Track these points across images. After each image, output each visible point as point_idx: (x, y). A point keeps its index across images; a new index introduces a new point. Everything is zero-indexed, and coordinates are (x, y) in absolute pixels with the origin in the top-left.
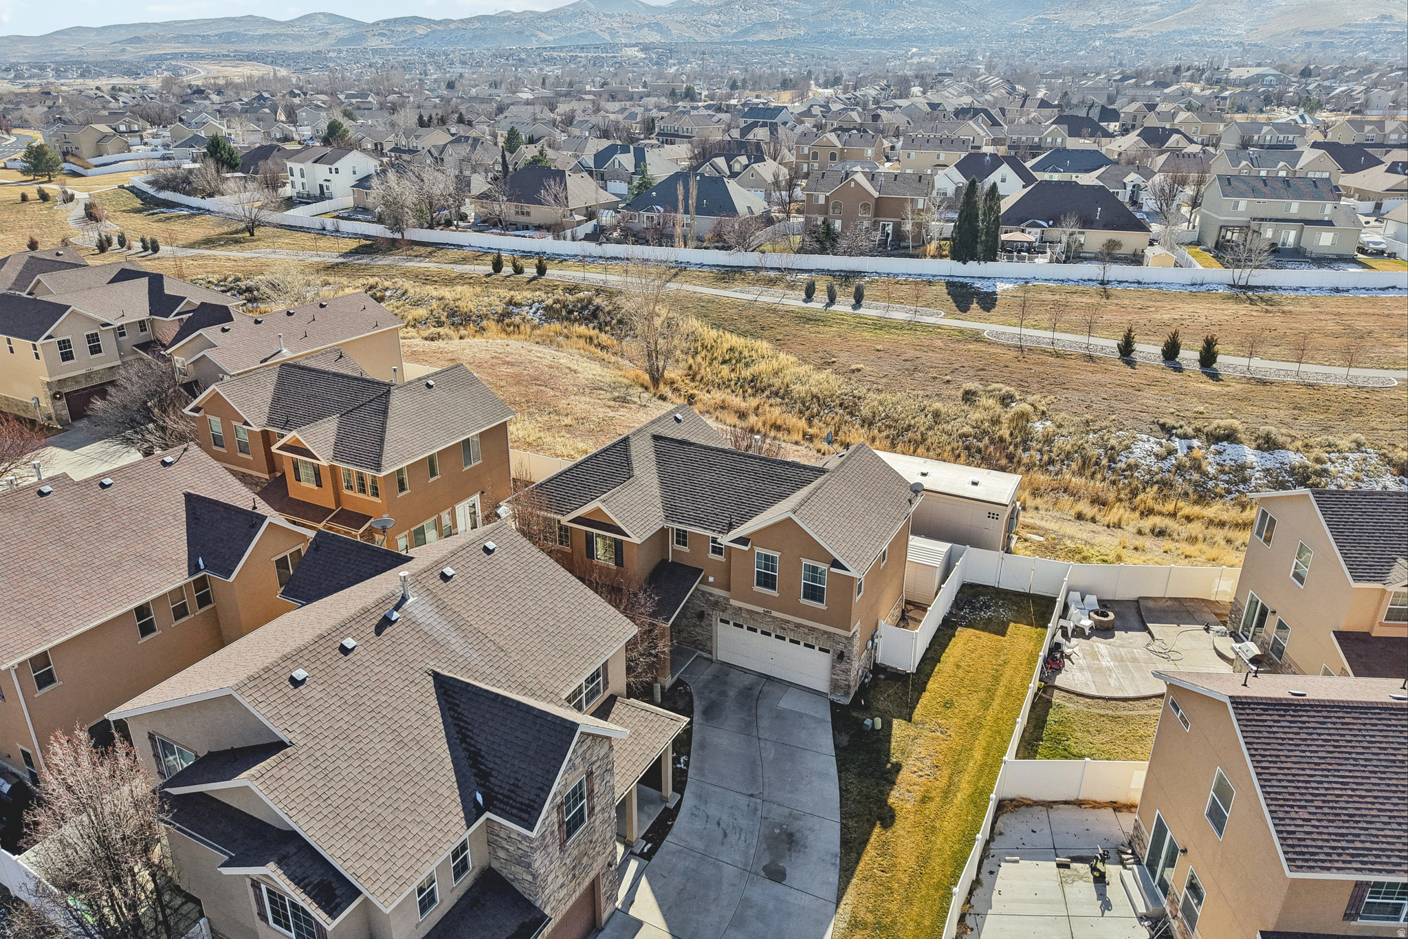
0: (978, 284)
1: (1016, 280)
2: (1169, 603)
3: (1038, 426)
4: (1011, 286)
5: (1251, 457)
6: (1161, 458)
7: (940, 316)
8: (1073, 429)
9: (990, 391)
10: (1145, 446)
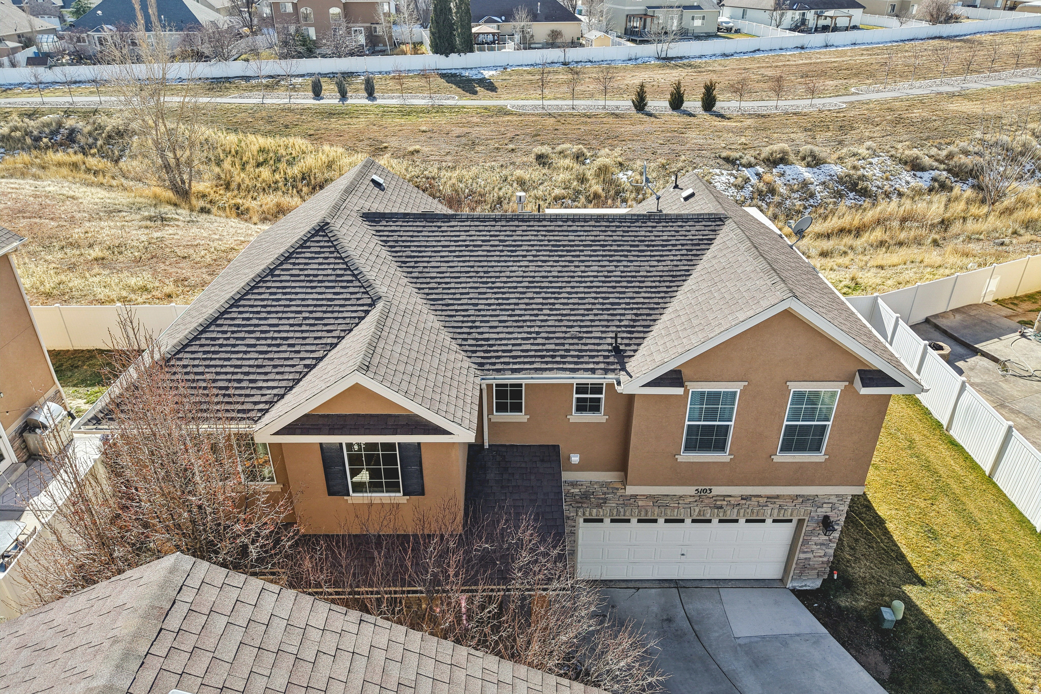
0: (466, 74)
1: (495, 68)
2: (958, 317)
3: (623, 177)
4: (494, 72)
5: (807, 174)
6: (740, 188)
7: (455, 99)
8: (654, 175)
9: (560, 153)
10: (722, 178)
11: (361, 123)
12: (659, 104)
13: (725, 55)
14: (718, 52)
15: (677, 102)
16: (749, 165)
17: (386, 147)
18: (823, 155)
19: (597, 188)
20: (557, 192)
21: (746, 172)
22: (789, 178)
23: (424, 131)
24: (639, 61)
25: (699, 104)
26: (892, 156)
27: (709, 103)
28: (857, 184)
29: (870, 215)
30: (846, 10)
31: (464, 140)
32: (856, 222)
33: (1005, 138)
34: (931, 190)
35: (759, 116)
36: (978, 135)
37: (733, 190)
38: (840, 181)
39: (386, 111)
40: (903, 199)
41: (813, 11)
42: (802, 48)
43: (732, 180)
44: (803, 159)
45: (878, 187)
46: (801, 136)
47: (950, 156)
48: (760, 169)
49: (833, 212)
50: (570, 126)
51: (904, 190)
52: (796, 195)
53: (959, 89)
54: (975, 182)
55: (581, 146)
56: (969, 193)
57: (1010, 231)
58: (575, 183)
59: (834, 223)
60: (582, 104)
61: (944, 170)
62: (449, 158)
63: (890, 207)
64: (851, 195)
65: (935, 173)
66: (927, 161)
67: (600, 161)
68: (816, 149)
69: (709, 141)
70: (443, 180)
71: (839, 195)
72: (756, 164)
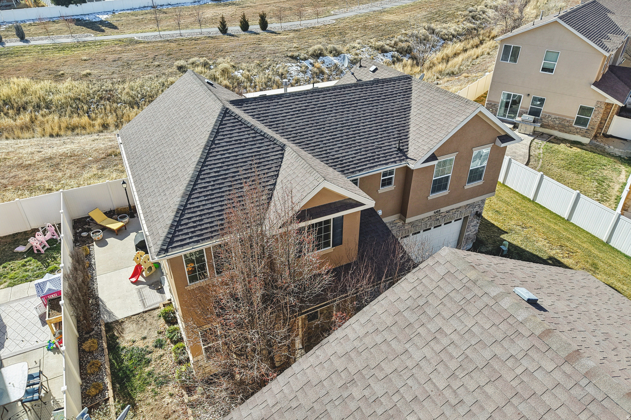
1: (106, 13)
3: (238, 74)
4: (107, 16)
5: (335, 60)
6: (305, 72)
7: (91, 36)
8: (256, 70)
9: (193, 64)
10: (293, 68)
11: (28, 59)
12: (234, 28)
15: (245, 26)
16: (305, 59)
17: (63, 74)
18: (340, 49)
19: (226, 82)
21: (305, 63)
22: (327, 64)
23: (85, 60)
25: (259, 26)
26: (370, 46)
27: (264, 25)
31: (120, 63)
33: (415, 32)
34: (394, 63)
35: (295, 31)
36: (404, 32)
37: (301, 75)
39: (44, 49)
43: (299, 69)
44: (331, 52)
46: (323, 40)
47: (396, 43)
48: (312, 61)
50: (188, 47)
52: (334, 73)
53: (381, 8)
54: (410, 56)
55: (204, 58)
56: (410, 61)
57: (435, 77)
60: (186, 33)
61: (396, 51)
62: (115, 76)
65: (392, 53)
66: (387, 47)
67: (221, 67)
68: (335, 46)
69: (277, 48)
70: (119, 91)
72: (308, 58)
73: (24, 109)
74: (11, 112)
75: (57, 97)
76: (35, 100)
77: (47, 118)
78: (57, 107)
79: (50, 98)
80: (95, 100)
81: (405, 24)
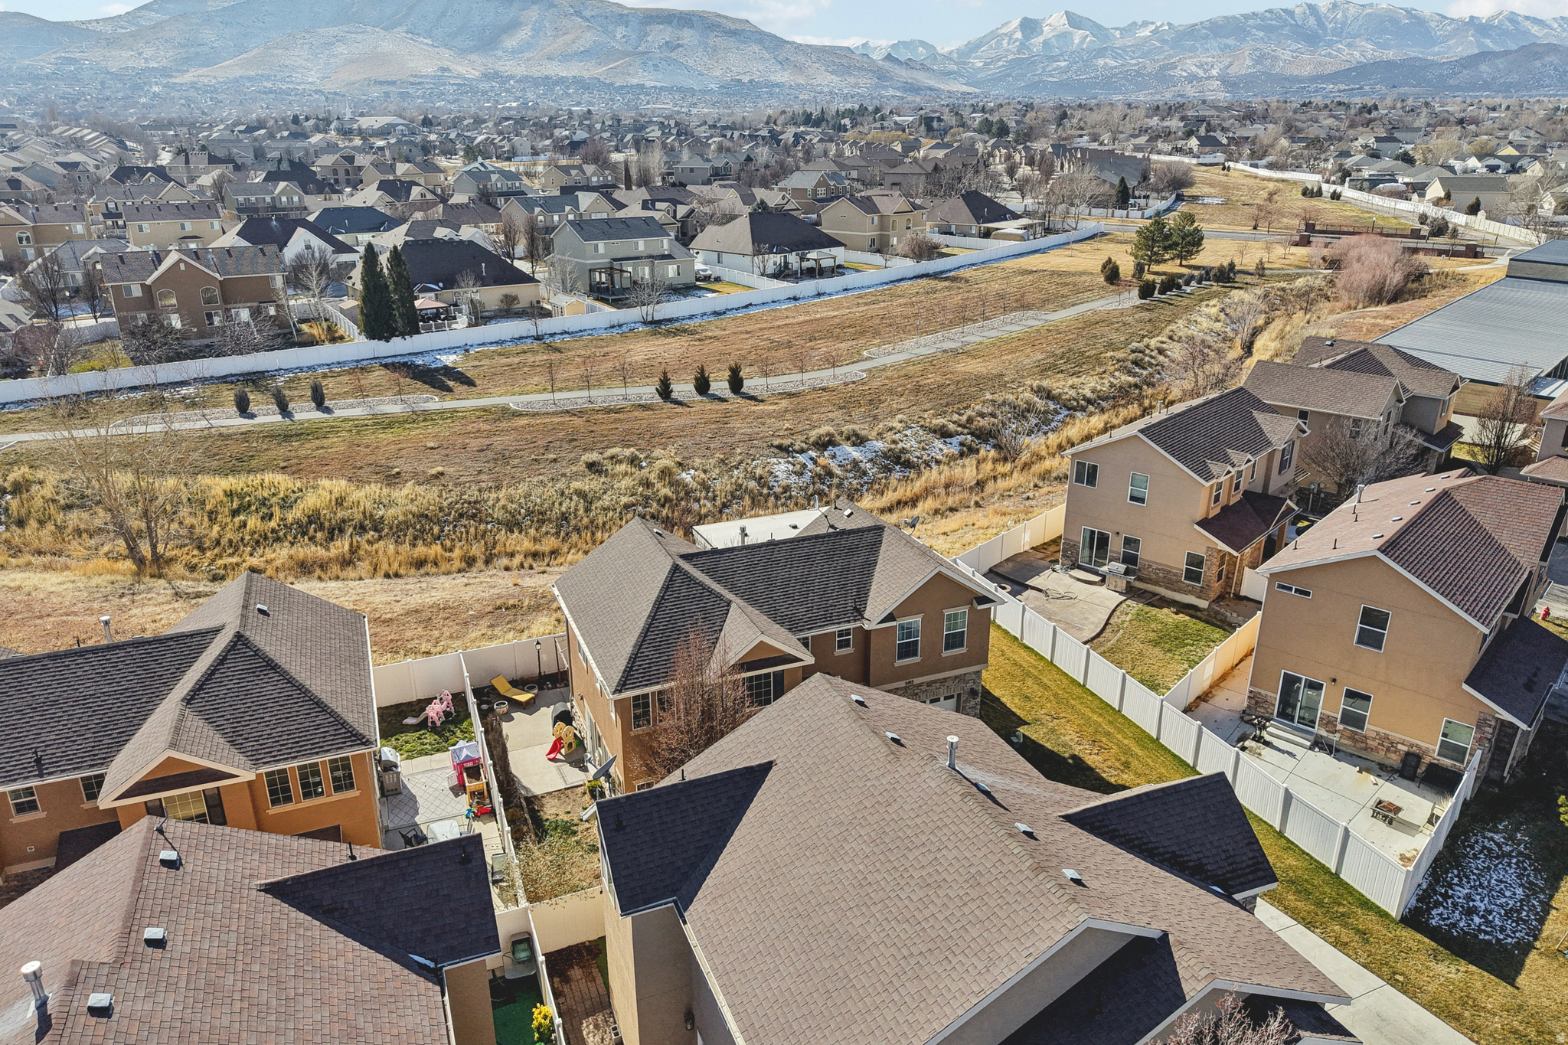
0: (419, 361)
2: (1010, 564)
3: (686, 477)
4: (454, 357)
5: (855, 453)
6: (800, 474)
7: (434, 402)
8: (717, 471)
9: (612, 458)
10: (781, 468)
11: (336, 444)
12: (683, 388)
13: (716, 313)
14: (709, 310)
15: (702, 385)
16: (802, 451)
17: (398, 473)
18: (863, 433)
19: (665, 491)
20: (624, 500)
21: (801, 458)
22: (840, 459)
23: (432, 448)
24: (624, 328)
25: (726, 385)
26: (922, 426)
27: (736, 384)
28: (900, 458)
29: (918, 485)
30: (826, 250)
31: (490, 455)
32: (909, 494)
33: (1011, 398)
34: (962, 455)
35: (791, 395)
36: (989, 396)
37: (794, 478)
38: (885, 455)
39: (359, 426)
40: (941, 467)
41: (794, 253)
42: (795, 299)
43: (791, 467)
44: (848, 439)
45: (918, 458)
46: (838, 414)
47: (970, 420)
48: (813, 454)
49: (886, 486)
50: (604, 427)
51: (939, 457)
52: (851, 475)
53: (960, 344)
54: (995, 441)
55: (632, 449)
56: (993, 453)
57: (1032, 485)
58: (641, 489)
59: (890, 497)
60: (599, 396)
61: (968, 434)
62: (483, 477)
63: (932, 475)
64: (898, 468)
65: (961, 438)
66: (952, 427)
67: (659, 464)
68: (856, 427)
69: (757, 430)
70: (490, 503)
71: (888, 470)
72: (808, 449)
73: (341, 531)
74: (319, 535)
75: (391, 512)
76: (358, 517)
77: (376, 546)
78: (391, 528)
79: (381, 513)
80: (451, 518)
81: (997, 381)
